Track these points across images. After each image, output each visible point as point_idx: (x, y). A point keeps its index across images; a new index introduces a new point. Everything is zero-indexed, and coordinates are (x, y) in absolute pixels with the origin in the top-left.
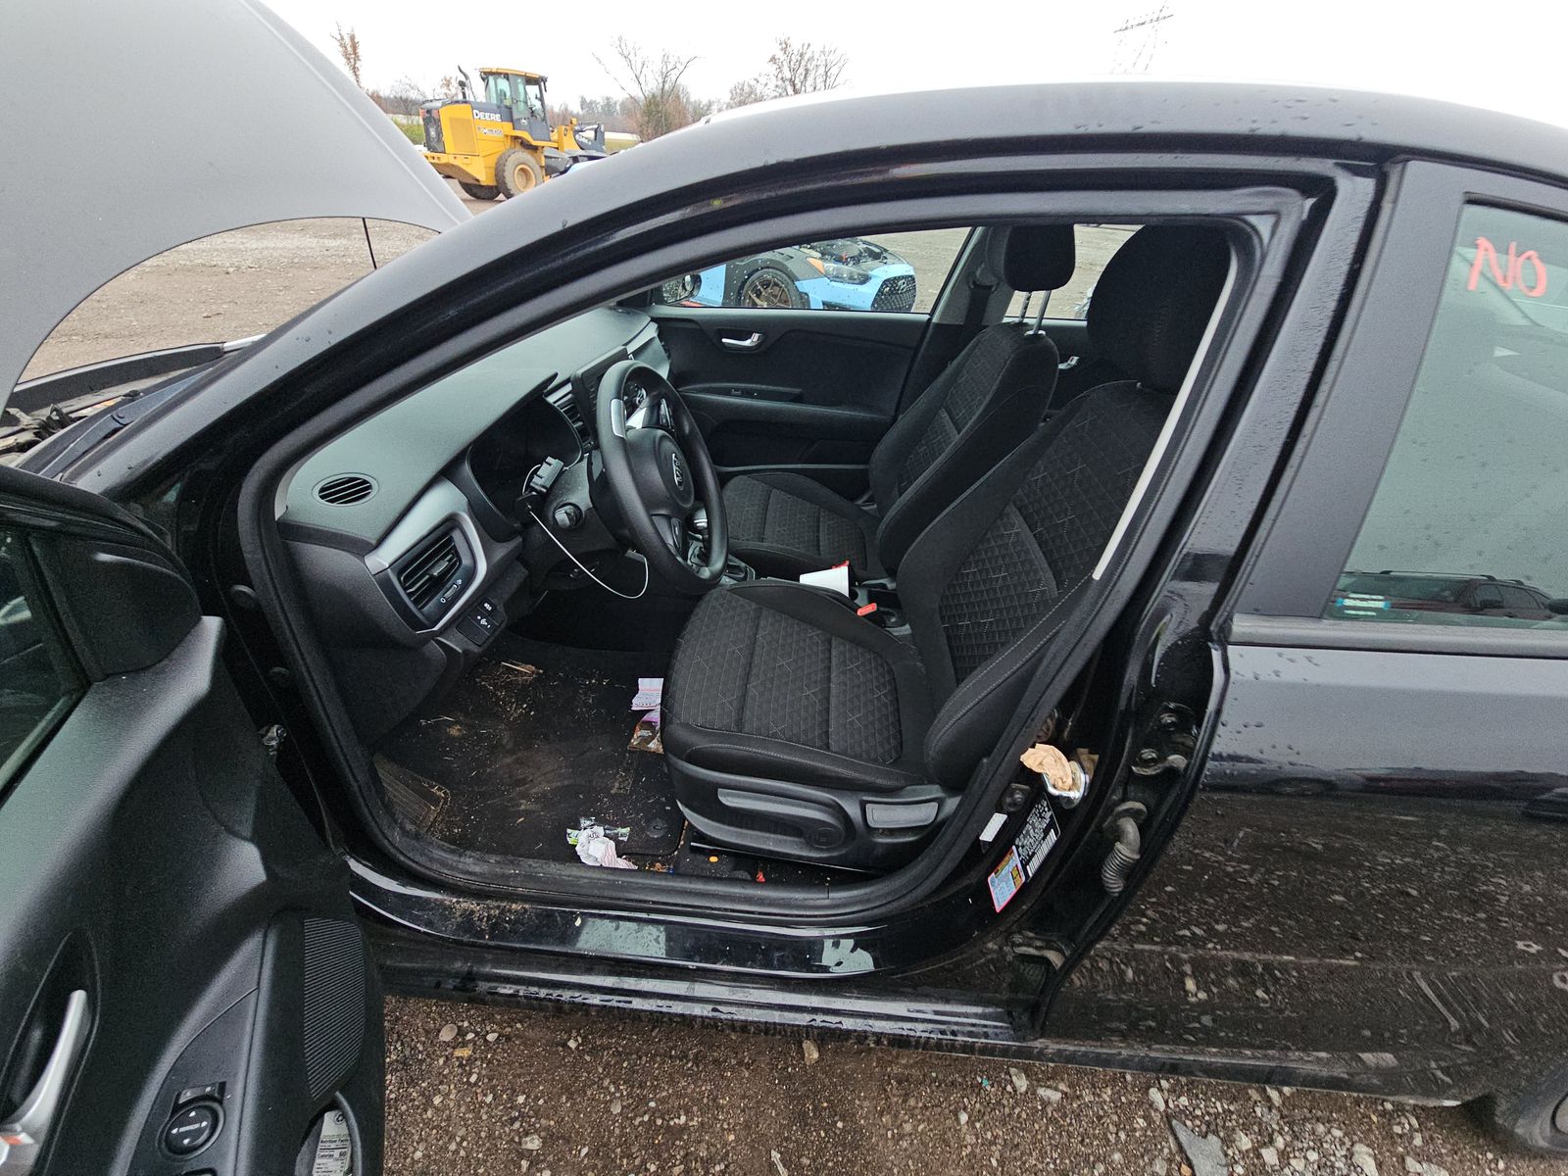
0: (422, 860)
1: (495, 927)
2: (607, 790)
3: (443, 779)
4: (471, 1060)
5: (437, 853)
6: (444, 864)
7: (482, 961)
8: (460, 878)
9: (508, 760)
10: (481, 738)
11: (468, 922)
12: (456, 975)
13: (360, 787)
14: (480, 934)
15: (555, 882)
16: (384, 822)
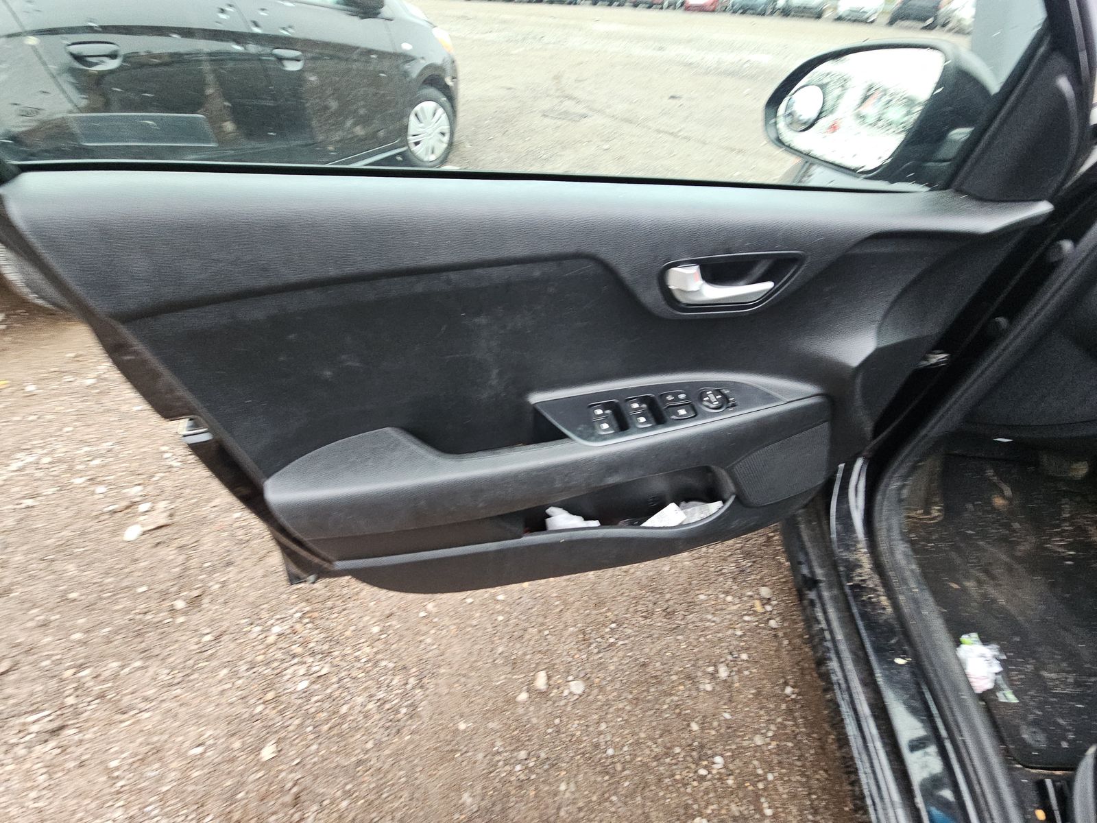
0: (885, 513)
1: (859, 589)
2: (1041, 666)
3: (948, 510)
4: (755, 613)
5: (895, 522)
6: (889, 529)
7: (830, 587)
8: (883, 546)
9: (1004, 558)
10: (1007, 526)
11: (853, 566)
12: (812, 572)
13: (926, 435)
14: (850, 579)
15: (927, 627)
16: (903, 471)
